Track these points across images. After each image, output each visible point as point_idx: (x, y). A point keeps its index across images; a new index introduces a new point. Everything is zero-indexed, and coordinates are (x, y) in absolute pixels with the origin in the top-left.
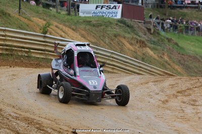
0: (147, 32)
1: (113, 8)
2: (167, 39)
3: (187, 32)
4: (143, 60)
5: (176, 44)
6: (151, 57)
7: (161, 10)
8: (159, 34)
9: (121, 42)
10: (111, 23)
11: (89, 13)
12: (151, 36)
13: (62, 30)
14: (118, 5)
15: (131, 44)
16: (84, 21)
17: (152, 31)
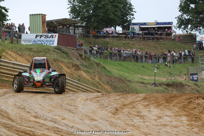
0: (79, 58)
1: (50, 37)
2: (96, 63)
3: (111, 58)
4: (79, 80)
5: (104, 68)
6: (85, 78)
7: (87, 39)
8: (89, 59)
9: (60, 66)
10: (49, 50)
11: (29, 41)
12: (82, 61)
13: (10, 55)
14: (55, 34)
15: (68, 68)
16: (26, 49)
17: (84, 57)
